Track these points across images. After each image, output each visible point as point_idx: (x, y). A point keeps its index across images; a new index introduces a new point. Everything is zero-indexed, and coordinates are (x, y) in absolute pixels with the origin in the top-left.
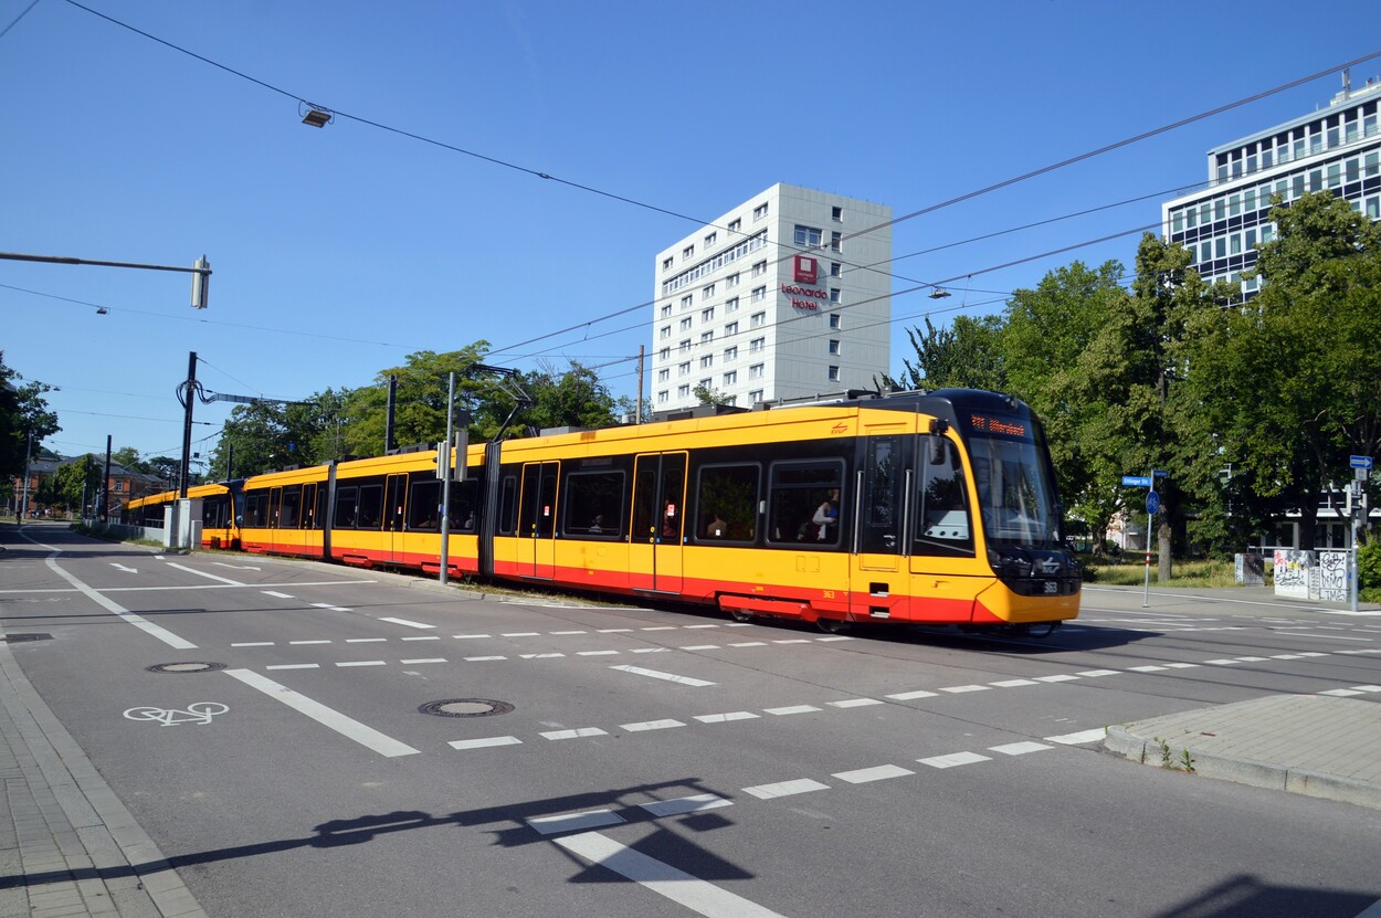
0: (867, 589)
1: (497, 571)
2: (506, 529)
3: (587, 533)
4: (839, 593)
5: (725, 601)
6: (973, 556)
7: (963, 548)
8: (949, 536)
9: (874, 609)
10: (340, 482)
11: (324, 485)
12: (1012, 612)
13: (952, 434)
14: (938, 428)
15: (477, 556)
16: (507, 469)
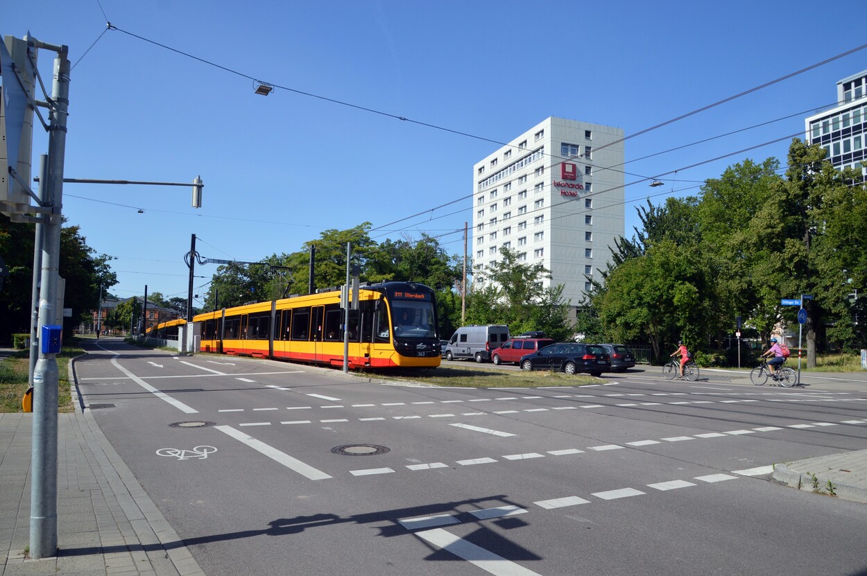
0: (364, 356)
1: (274, 355)
2: (277, 338)
3: (300, 338)
4: (357, 357)
5: (333, 363)
6: (389, 343)
7: (386, 340)
8: (385, 336)
9: (366, 363)
10: (227, 318)
11: (220, 319)
12: (401, 363)
13: (385, 299)
14: (382, 297)
15: (268, 349)
16: (279, 312)
